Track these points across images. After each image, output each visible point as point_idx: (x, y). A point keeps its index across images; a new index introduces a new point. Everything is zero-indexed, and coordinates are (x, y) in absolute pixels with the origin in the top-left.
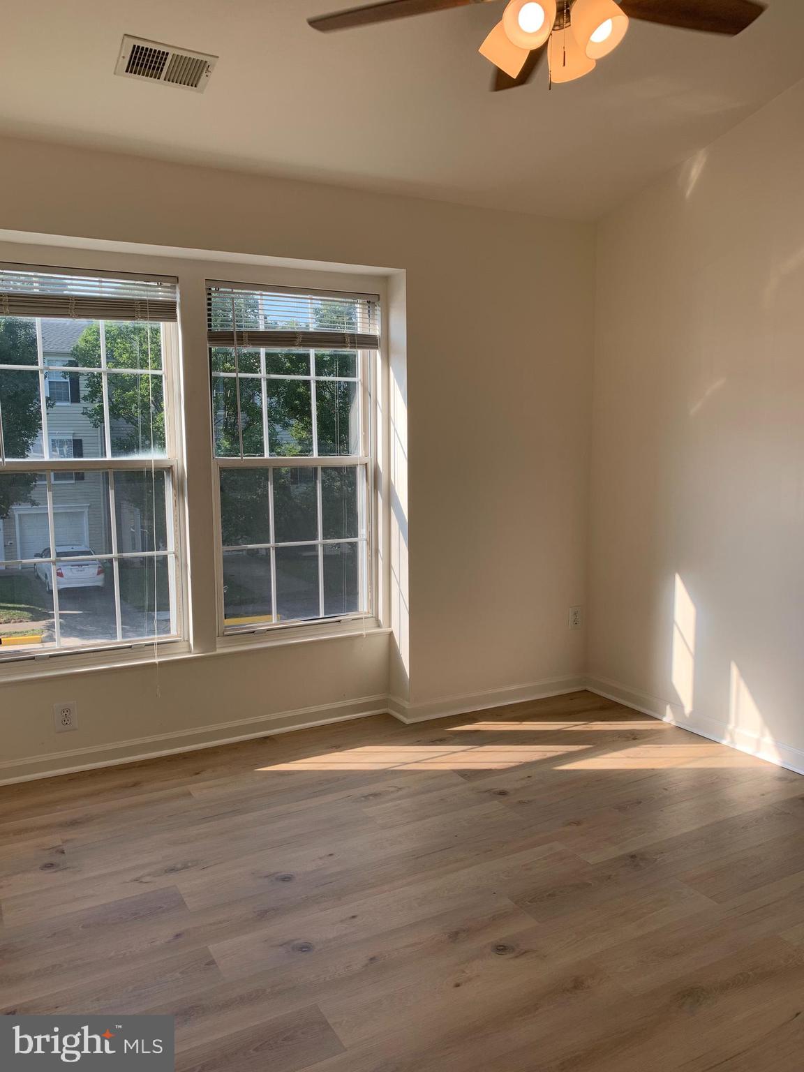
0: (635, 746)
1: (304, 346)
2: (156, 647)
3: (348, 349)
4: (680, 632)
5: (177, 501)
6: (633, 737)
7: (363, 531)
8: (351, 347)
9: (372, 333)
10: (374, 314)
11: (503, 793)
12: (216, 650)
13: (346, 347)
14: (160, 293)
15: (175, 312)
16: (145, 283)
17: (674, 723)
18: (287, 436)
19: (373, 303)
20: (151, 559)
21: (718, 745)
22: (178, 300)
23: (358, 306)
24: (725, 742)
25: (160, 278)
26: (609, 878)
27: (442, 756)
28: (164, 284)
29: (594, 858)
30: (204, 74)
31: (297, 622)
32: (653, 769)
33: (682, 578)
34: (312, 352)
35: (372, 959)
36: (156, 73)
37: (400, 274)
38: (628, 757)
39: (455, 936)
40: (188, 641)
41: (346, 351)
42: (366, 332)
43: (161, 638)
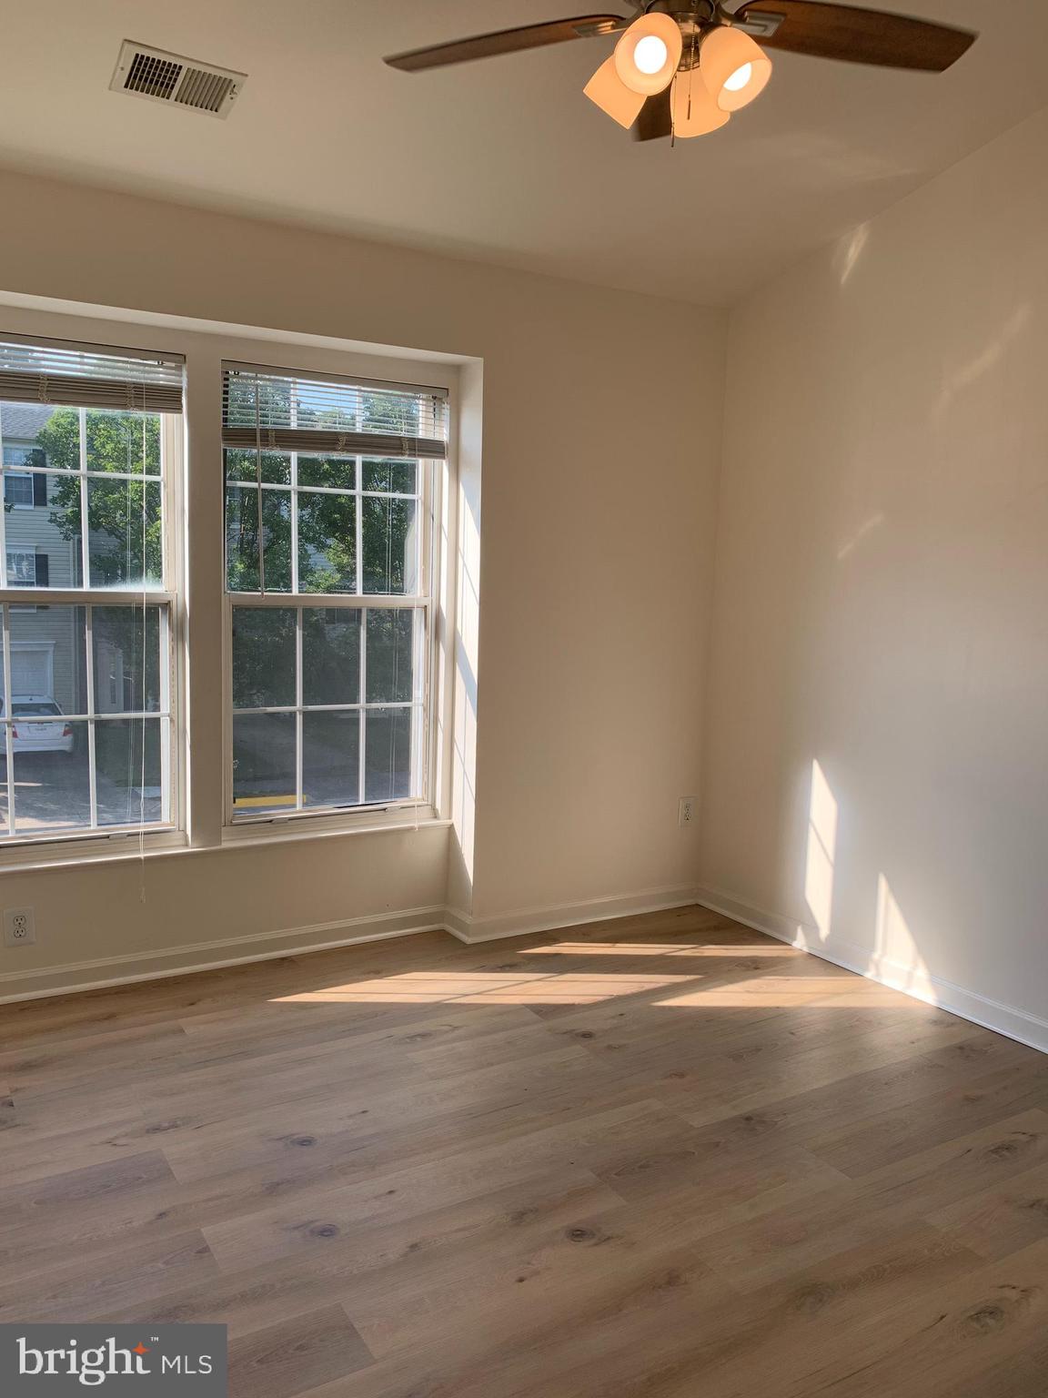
0: (754, 977)
1: (348, 451)
2: (141, 838)
3: (406, 457)
4: (817, 834)
5: (175, 647)
6: (754, 966)
7: (419, 692)
8: (410, 455)
9: (437, 437)
10: (441, 414)
11: (587, 1035)
12: (220, 842)
13: (403, 454)
14: (161, 376)
15: (180, 401)
16: (141, 361)
17: (806, 949)
18: (323, 560)
19: (440, 399)
20: (139, 720)
21: (861, 978)
22: (185, 386)
23: (421, 402)
24: (869, 975)
25: (162, 356)
26: (717, 1144)
27: (510, 986)
28: (167, 364)
29: (698, 1121)
30: (228, 96)
31: (328, 809)
32: (778, 1008)
33: (822, 767)
34: (359, 459)
35: (414, 1247)
36: (165, 91)
37: (476, 364)
38: (748, 992)
39: (520, 1218)
40: (184, 831)
41: (404, 459)
42: (430, 437)
43: (149, 826)
